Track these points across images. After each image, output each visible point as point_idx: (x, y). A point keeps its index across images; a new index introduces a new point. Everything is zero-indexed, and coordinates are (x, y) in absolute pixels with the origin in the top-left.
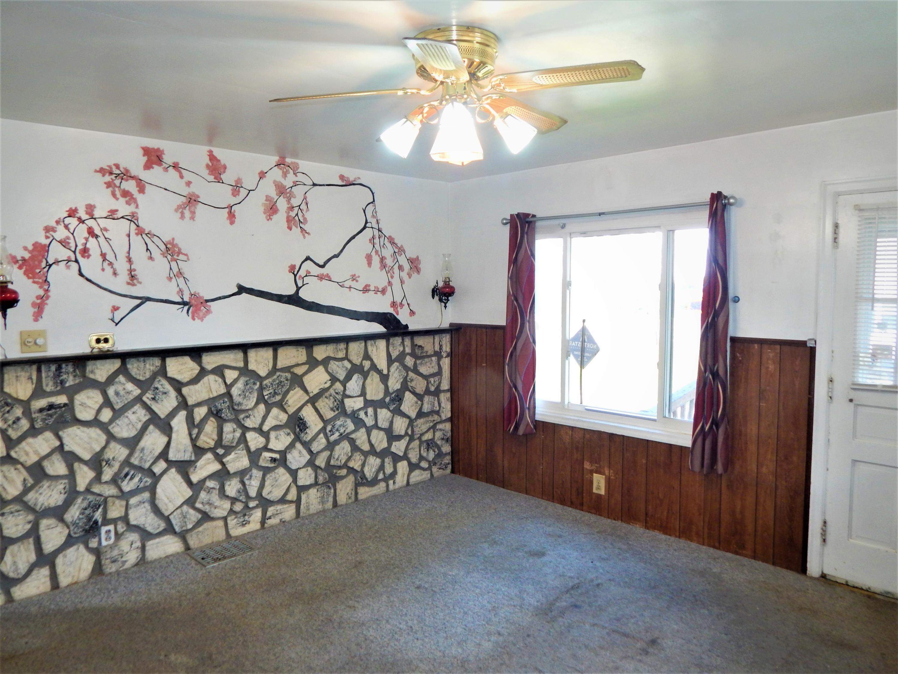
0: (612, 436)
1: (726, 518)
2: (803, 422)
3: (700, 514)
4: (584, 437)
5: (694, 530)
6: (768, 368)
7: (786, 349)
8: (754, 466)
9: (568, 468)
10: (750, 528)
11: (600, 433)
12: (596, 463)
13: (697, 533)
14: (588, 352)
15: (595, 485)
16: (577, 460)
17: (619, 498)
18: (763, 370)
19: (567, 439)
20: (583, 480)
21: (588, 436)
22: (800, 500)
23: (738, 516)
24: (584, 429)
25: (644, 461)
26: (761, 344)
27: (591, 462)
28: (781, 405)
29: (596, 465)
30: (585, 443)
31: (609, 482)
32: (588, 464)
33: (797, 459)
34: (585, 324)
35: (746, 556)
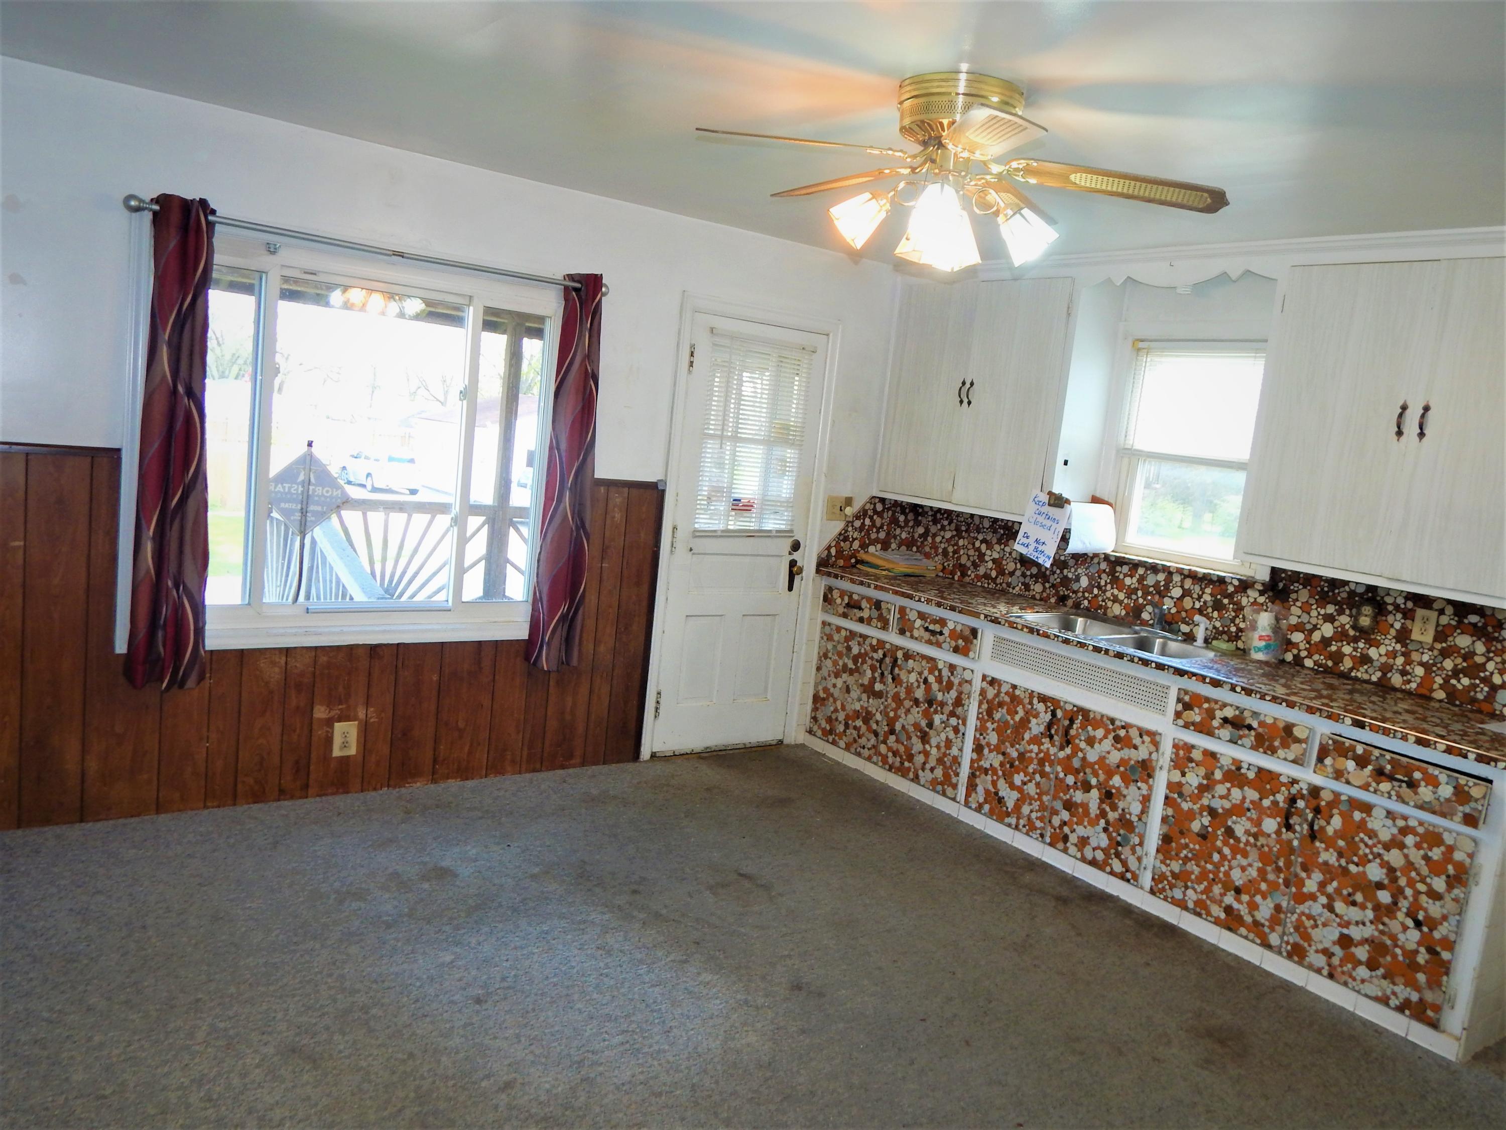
0: (374, 650)
1: (553, 724)
2: (646, 579)
3: (518, 733)
4: (315, 662)
5: (509, 757)
6: (614, 517)
7: (634, 492)
8: (591, 646)
9: (277, 729)
10: (581, 729)
11: (351, 649)
12: (340, 703)
13: (513, 762)
14: (318, 503)
15: (337, 741)
16: (298, 708)
17: (386, 750)
18: (608, 522)
19: (274, 674)
20: (310, 744)
21: (323, 659)
22: (637, 676)
23: (568, 717)
24: (316, 648)
25: (435, 678)
26: (608, 486)
27: (330, 705)
28: (625, 563)
29: (340, 707)
30: (318, 672)
31: (365, 730)
32: (323, 708)
33: (637, 627)
34: (313, 449)
35: (574, 766)
